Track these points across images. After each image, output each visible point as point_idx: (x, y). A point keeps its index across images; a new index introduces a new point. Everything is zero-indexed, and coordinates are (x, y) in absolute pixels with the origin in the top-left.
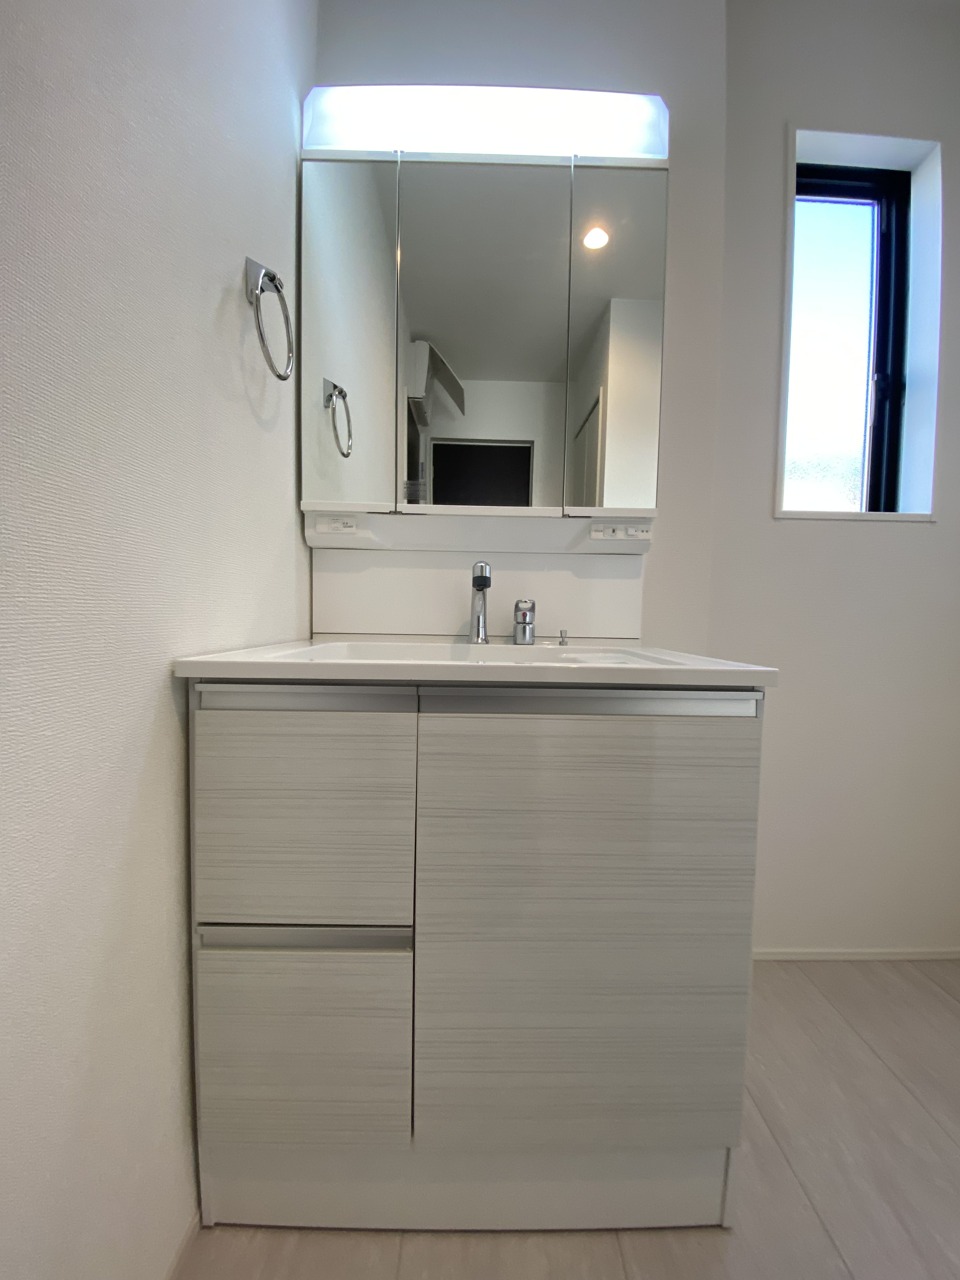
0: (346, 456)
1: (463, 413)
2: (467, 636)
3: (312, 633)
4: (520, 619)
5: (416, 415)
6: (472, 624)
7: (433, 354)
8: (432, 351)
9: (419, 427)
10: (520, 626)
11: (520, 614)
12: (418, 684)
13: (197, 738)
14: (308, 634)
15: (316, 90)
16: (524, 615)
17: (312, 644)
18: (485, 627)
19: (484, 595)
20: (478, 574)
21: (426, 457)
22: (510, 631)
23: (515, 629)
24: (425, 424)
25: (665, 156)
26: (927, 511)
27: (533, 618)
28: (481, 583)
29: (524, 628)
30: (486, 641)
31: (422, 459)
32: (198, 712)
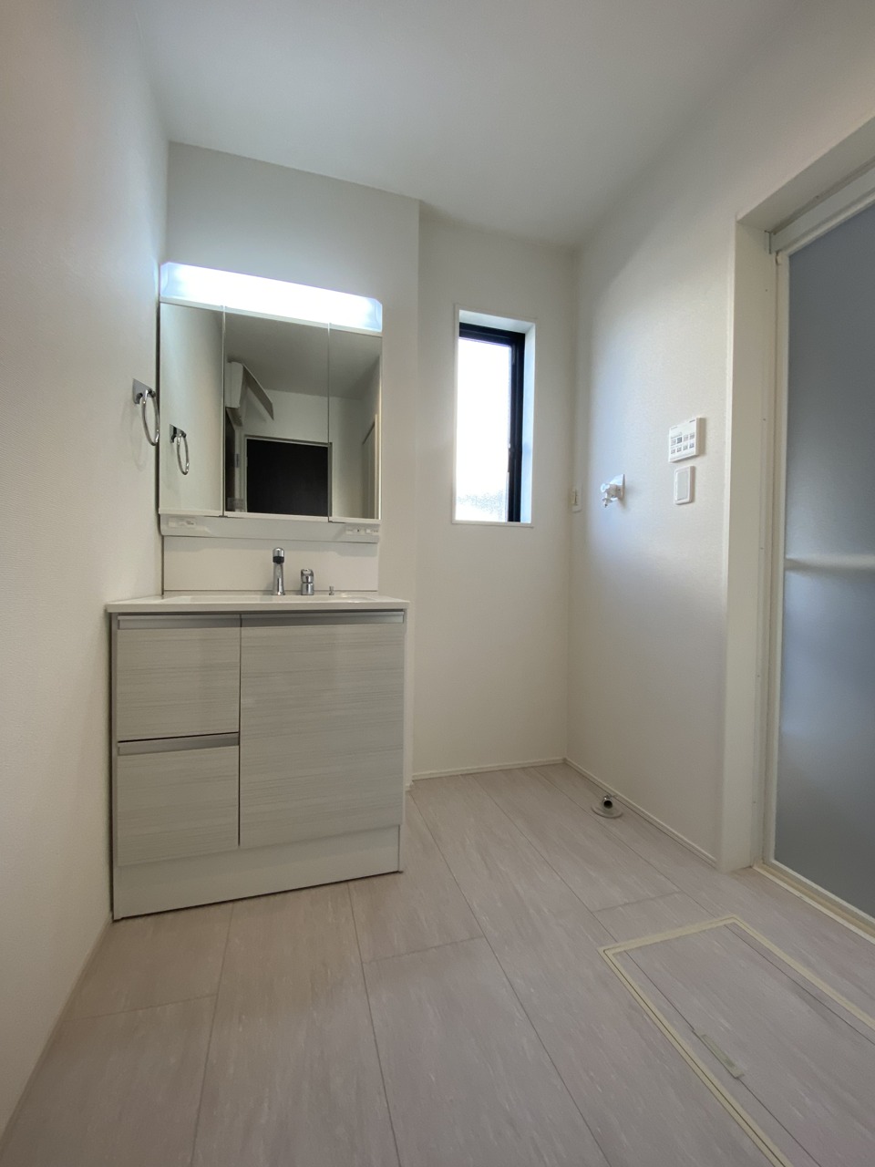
0: (185, 473)
1: (273, 418)
2: (270, 591)
3: (163, 591)
4: (305, 580)
5: (231, 420)
6: (274, 583)
7: (246, 373)
8: (245, 369)
9: (235, 426)
10: (305, 585)
11: (304, 577)
12: (240, 613)
13: (118, 644)
14: (160, 592)
15: (169, 264)
16: (307, 578)
17: (163, 598)
18: (282, 585)
19: (282, 566)
20: (276, 555)
21: (241, 451)
22: (298, 588)
23: (302, 586)
24: (240, 424)
25: (380, 330)
26: (530, 522)
27: (312, 579)
28: (278, 560)
29: (307, 586)
30: (283, 593)
31: (237, 451)
32: (119, 631)
